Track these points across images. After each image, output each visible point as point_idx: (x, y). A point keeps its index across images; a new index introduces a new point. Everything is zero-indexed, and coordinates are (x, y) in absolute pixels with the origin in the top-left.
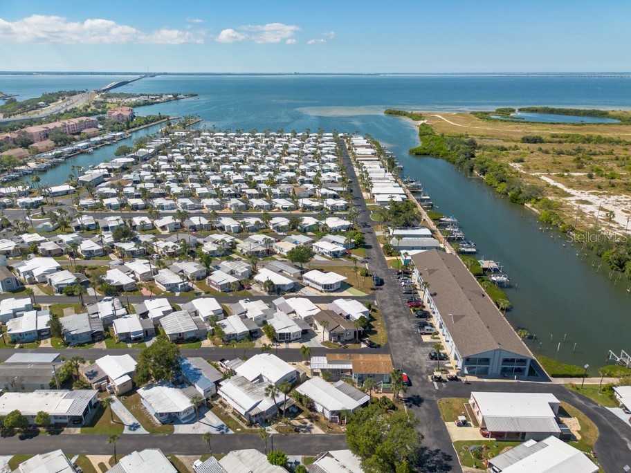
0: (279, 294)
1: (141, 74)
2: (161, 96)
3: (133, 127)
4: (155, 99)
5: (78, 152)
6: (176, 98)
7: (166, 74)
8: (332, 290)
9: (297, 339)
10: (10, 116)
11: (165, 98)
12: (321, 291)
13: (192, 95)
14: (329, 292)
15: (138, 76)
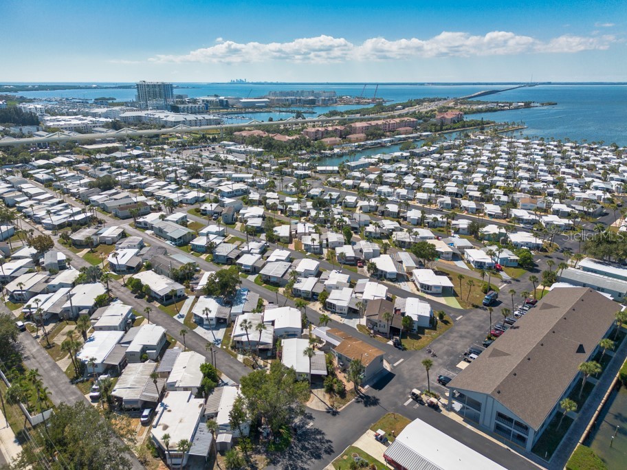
0: (378, 279)
1: (523, 84)
2: (511, 104)
3: (447, 129)
4: (504, 107)
5: (379, 145)
6: (527, 105)
7: (550, 83)
8: (429, 291)
9: (341, 313)
10: (364, 115)
11: (514, 105)
12: (418, 290)
13: (550, 104)
14: (424, 292)
15: (517, 86)
